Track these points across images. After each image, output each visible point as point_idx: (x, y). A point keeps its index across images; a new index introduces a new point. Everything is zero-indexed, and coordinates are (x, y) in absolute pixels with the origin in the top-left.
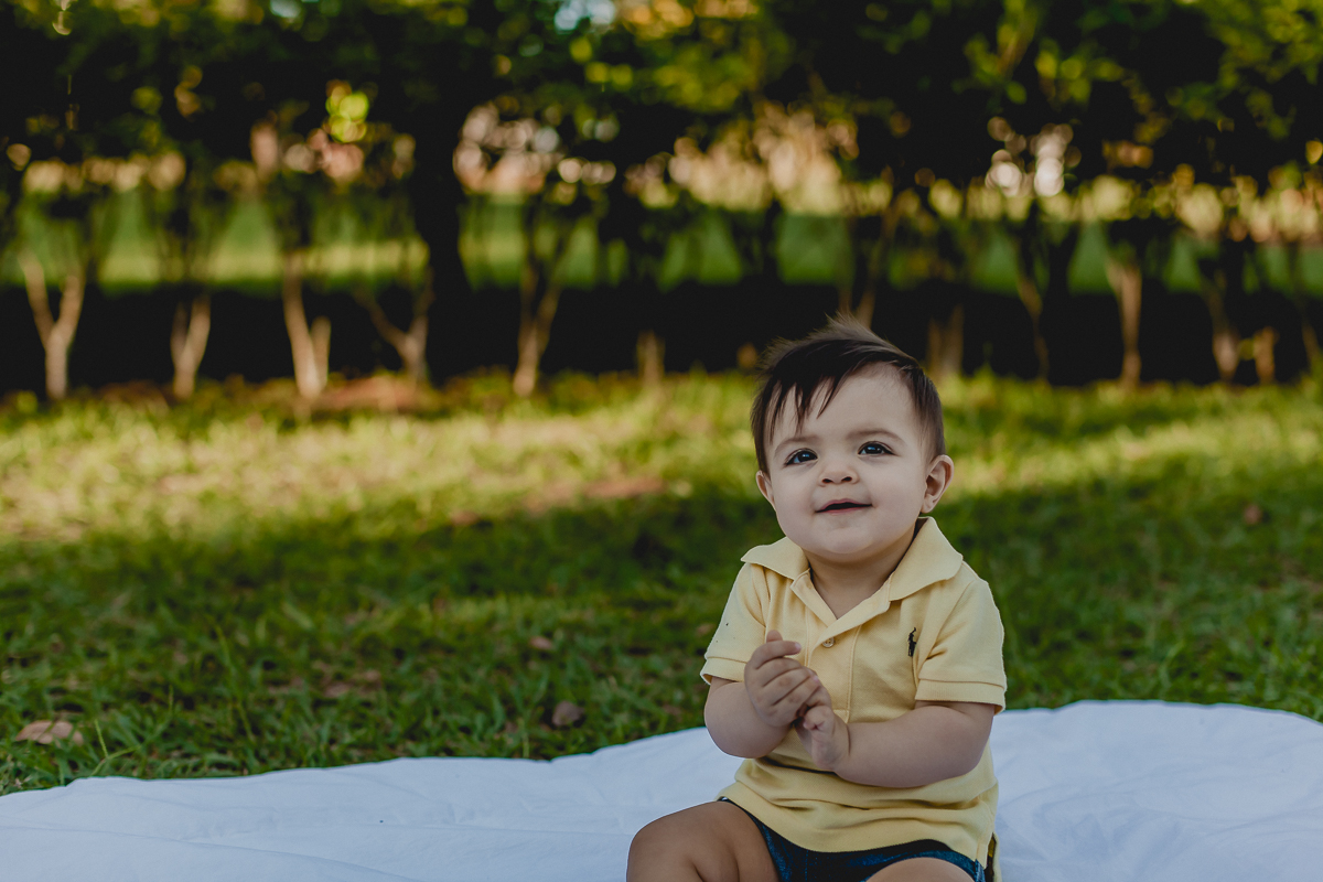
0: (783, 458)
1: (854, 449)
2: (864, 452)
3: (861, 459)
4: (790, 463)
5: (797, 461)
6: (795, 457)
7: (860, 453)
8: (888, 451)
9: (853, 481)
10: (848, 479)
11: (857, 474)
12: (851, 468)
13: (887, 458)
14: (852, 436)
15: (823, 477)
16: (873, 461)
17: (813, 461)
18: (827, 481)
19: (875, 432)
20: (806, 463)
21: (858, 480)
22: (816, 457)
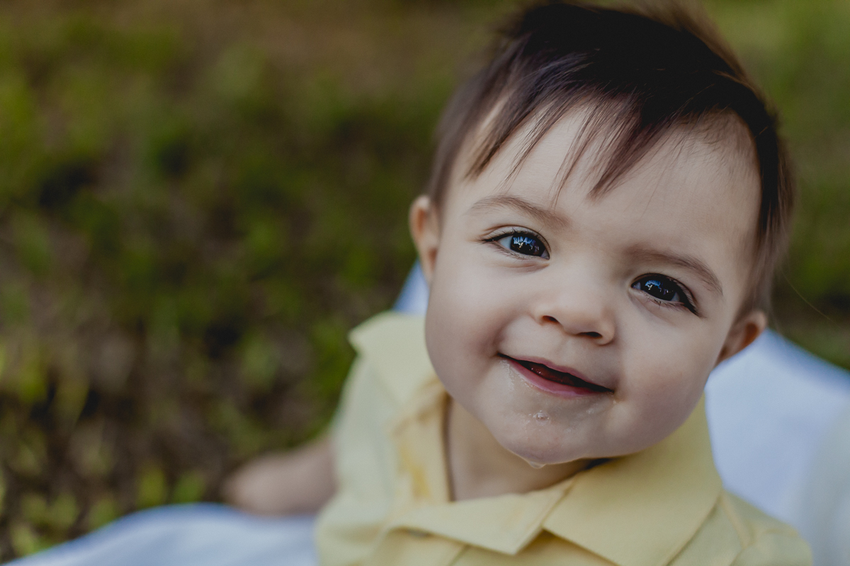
0: (483, 224)
1: (627, 274)
2: (639, 286)
3: (631, 297)
4: (494, 240)
5: (505, 243)
6: (505, 235)
7: (632, 286)
8: (687, 304)
9: (602, 341)
10: (594, 335)
11: (617, 329)
12: (610, 314)
13: (680, 315)
14: (635, 253)
15: (544, 309)
16: (651, 311)
17: (538, 261)
18: (549, 319)
19: (682, 263)
20: (524, 259)
21: (613, 342)
22: (548, 257)
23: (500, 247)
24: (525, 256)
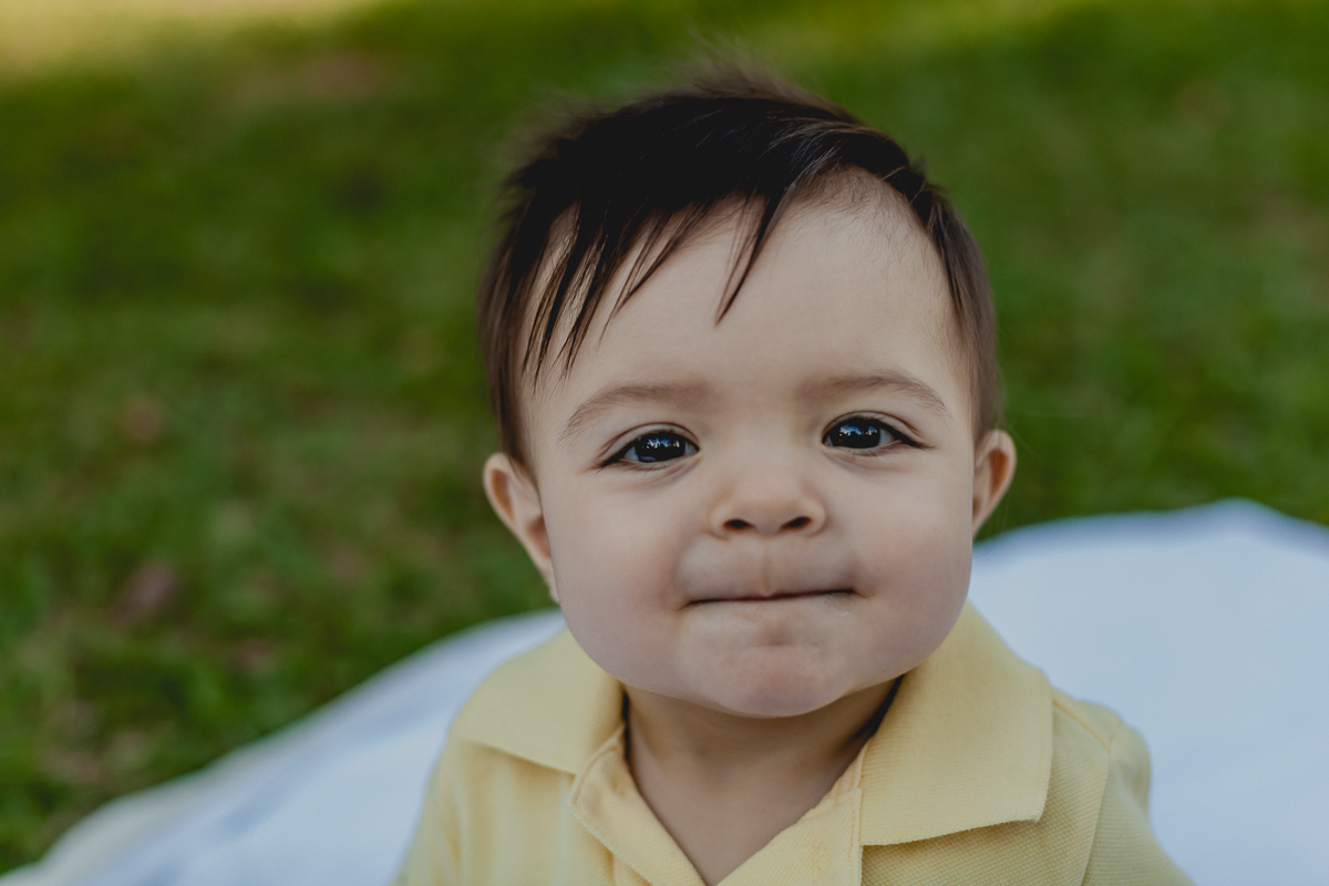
0: (593, 442)
1: (811, 427)
2: (829, 440)
3: (830, 458)
4: (615, 460)
5: (632, 456)
6: (628, 447)
7: (825, 442)
8: (905, 439)
9: (814, 526)
10: (799, 523)
11: (825, 504)
12: (809, 489)
13: (905, 456)
15: (724, 513)
17: (685, 461)
18: (737, 525)
19: (876, 382)
20: (665, 467)
21: (828, 524)
22: (697, 449)
23: (626, 464)
24: (666, 463)
